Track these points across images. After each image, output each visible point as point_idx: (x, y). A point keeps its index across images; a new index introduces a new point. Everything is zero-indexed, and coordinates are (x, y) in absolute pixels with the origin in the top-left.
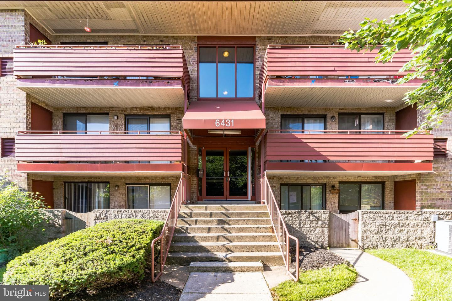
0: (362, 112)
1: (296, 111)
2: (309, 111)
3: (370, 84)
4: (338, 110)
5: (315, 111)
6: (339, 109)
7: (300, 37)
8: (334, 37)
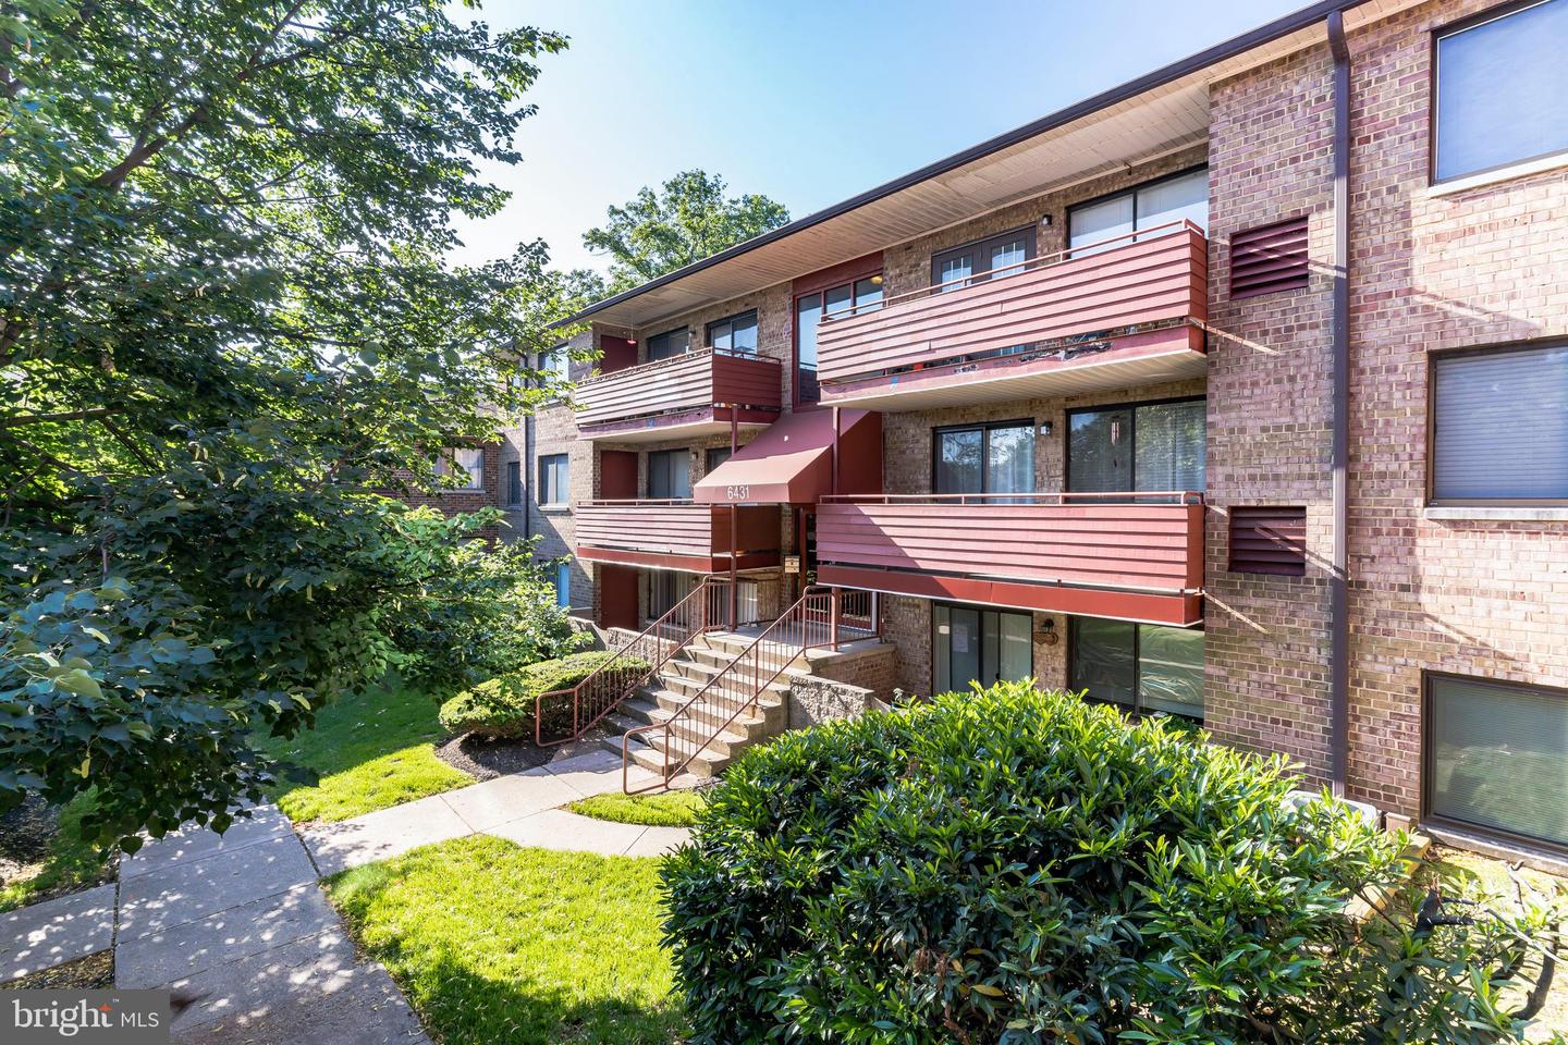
0: (1132, 400)
1: (963, 416)
2: (992, 413)
3: (1010, 369)
4: (1063, 401)
5: (1006, 411)
6: (1067, 399)
7: (971, 223)
8: (1050, 195)
